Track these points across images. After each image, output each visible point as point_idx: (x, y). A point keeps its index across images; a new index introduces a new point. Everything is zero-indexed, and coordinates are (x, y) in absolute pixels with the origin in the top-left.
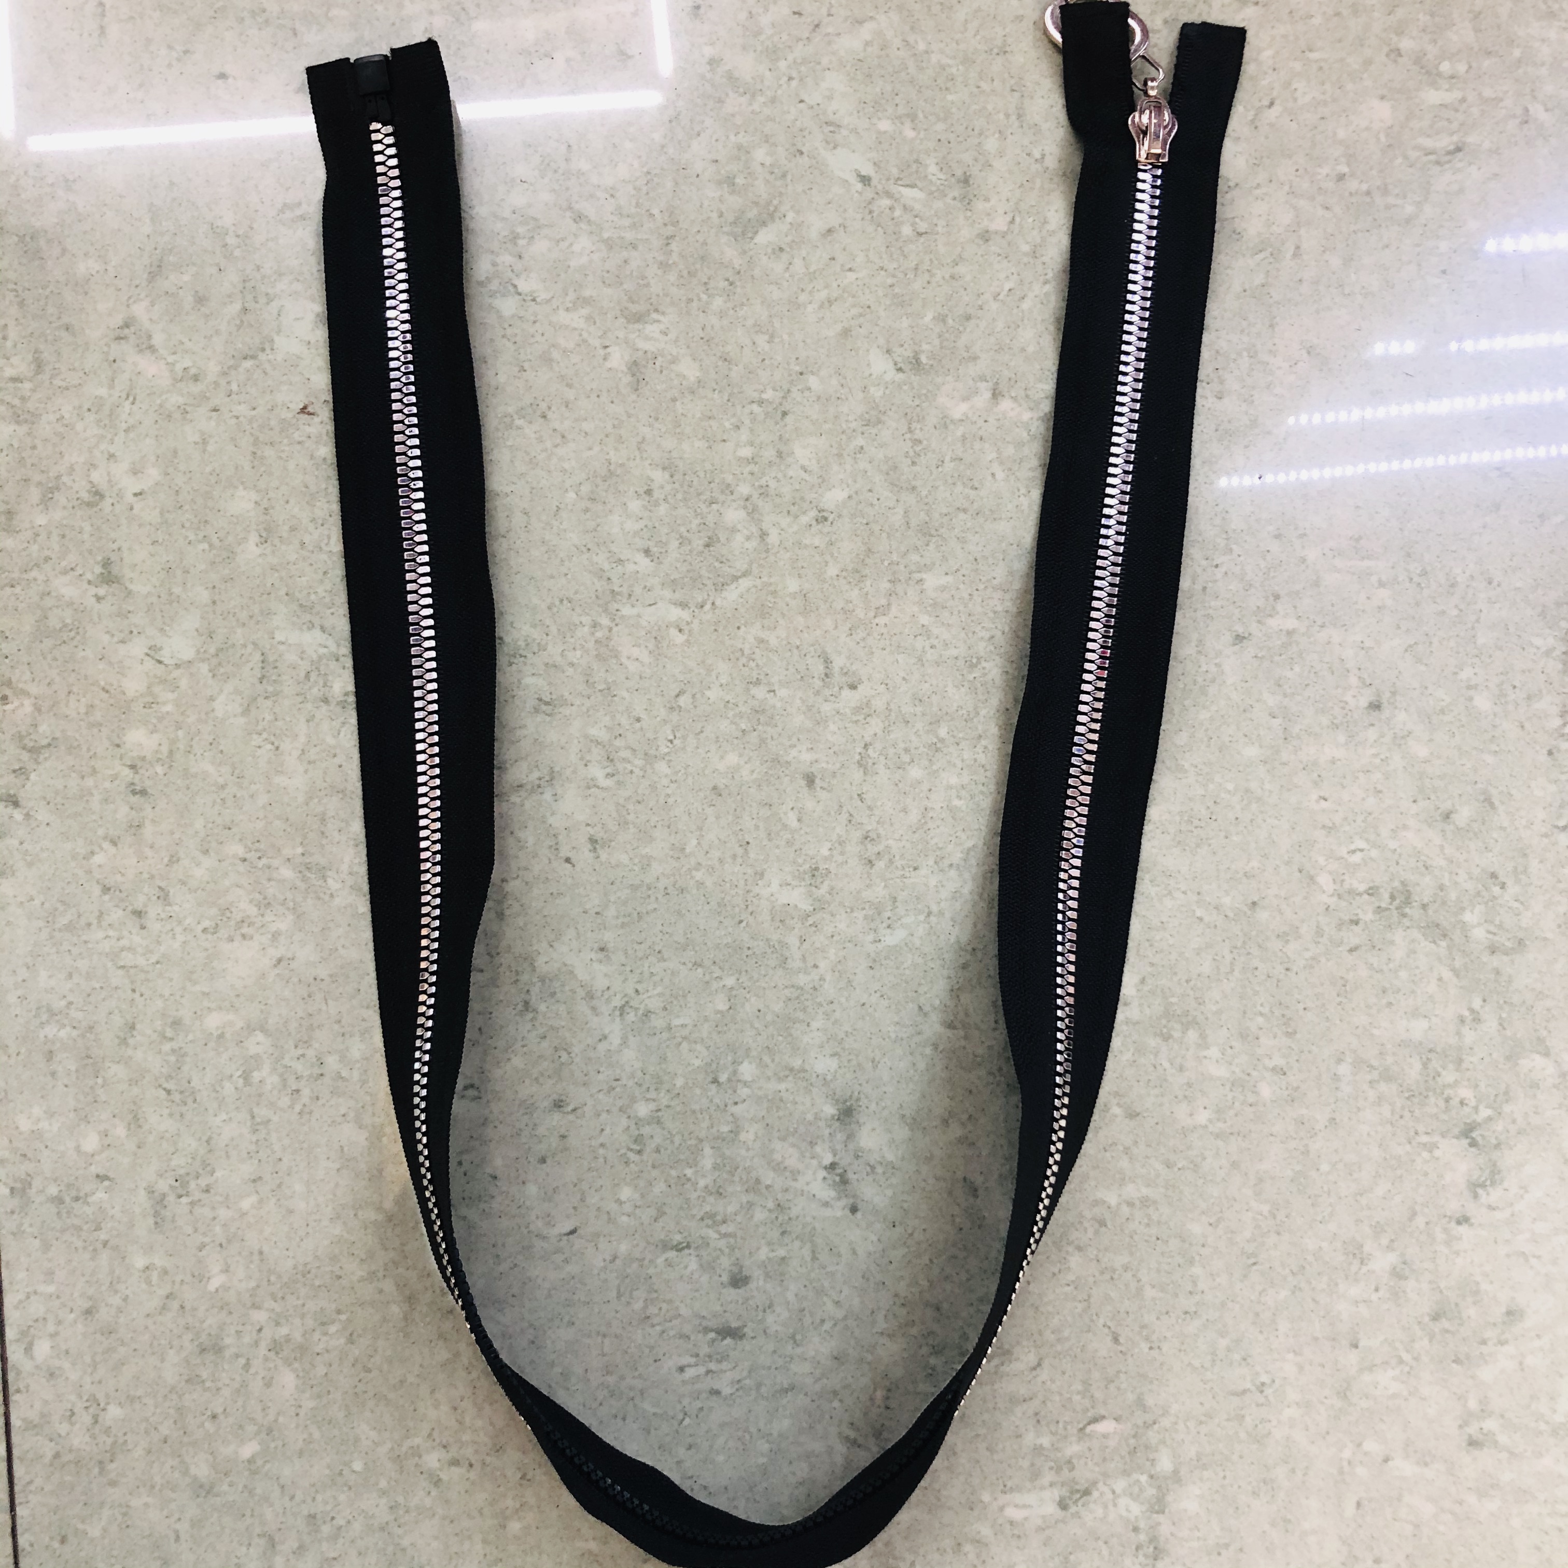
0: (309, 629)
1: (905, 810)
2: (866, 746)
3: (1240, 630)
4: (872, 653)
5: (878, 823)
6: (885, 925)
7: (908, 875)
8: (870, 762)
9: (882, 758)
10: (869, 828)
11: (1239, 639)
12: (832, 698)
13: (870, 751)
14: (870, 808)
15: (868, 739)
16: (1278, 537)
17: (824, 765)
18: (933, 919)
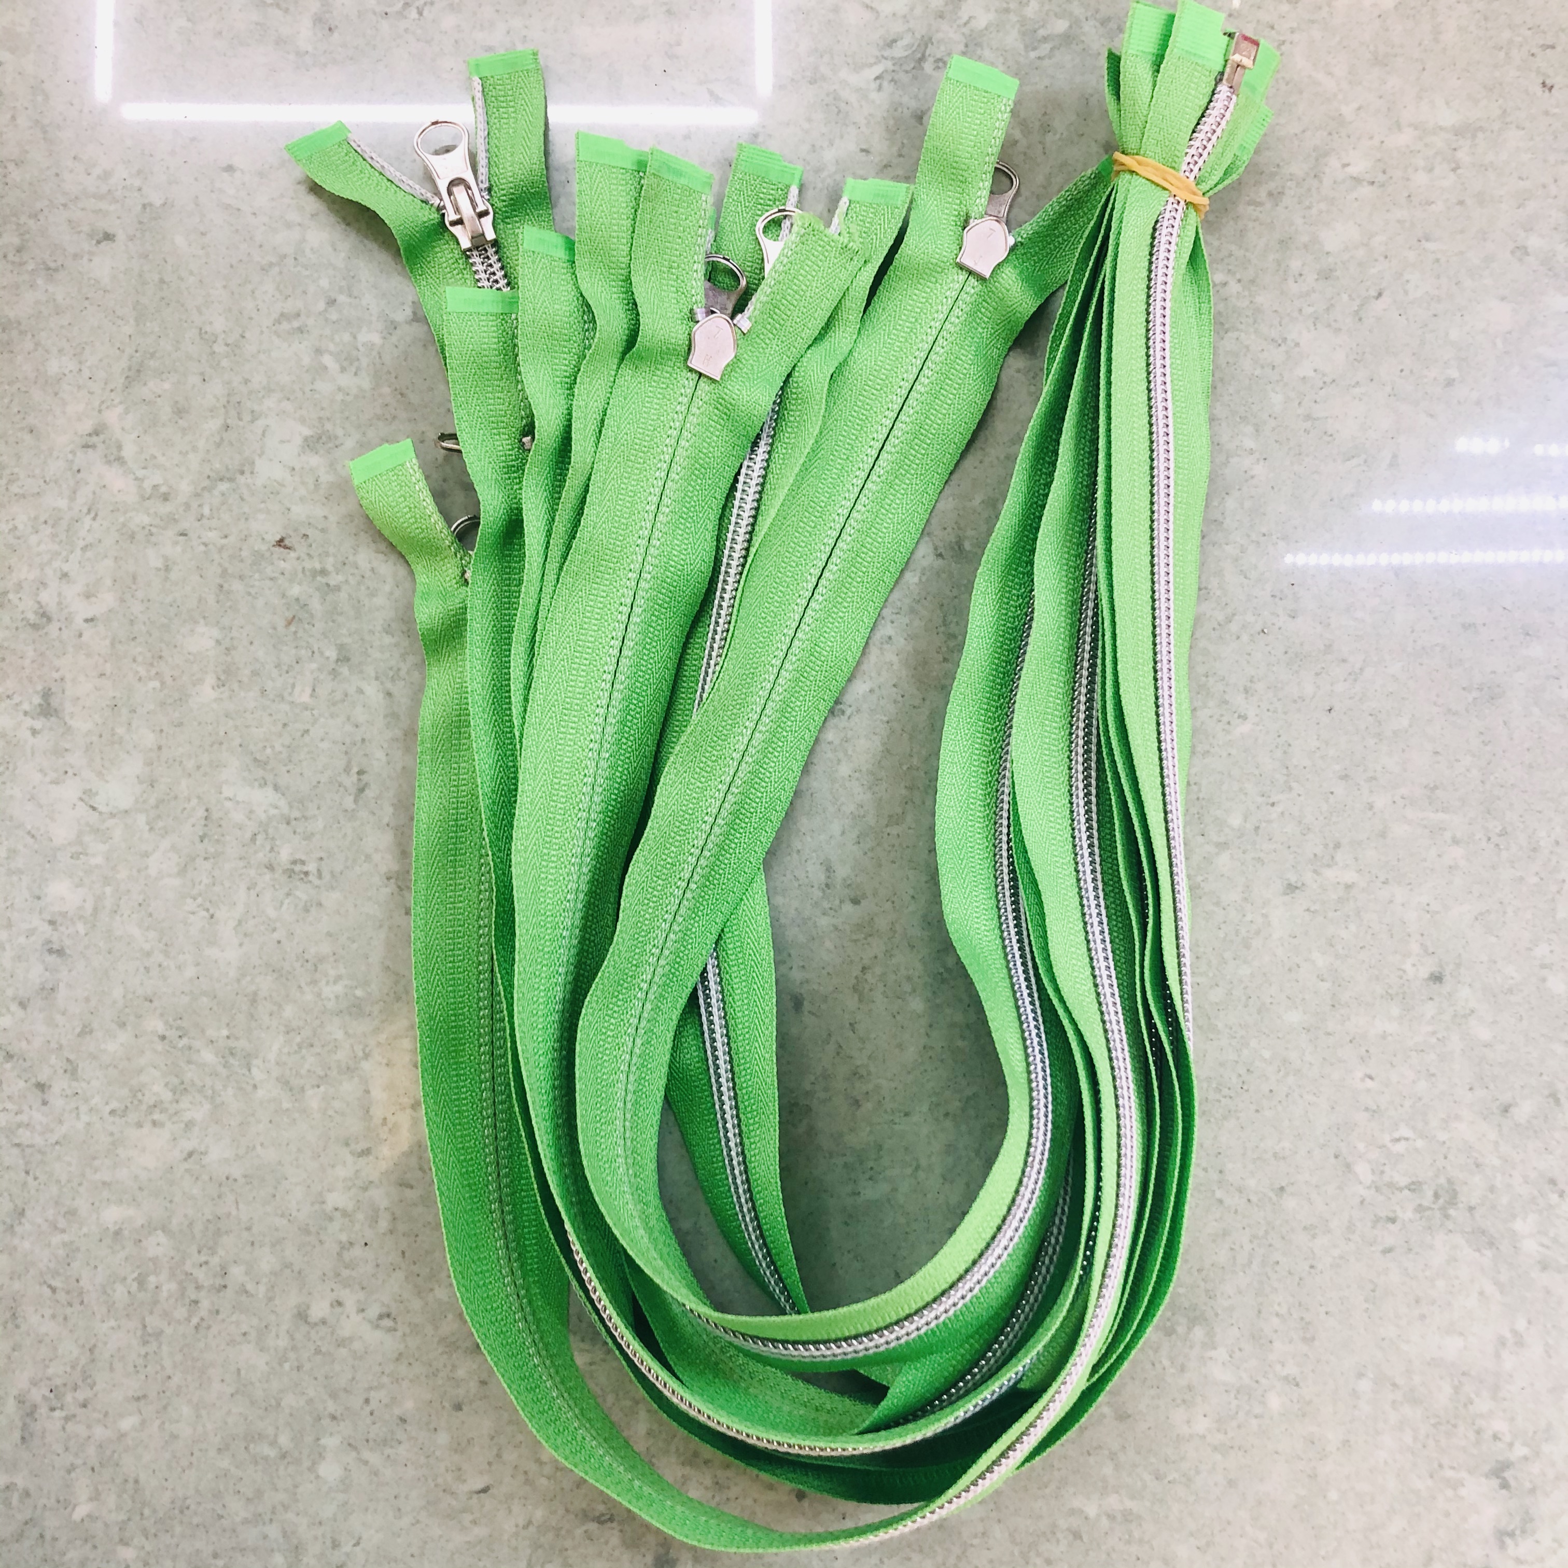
0: (260, 785)
1: (900, 1046)
2: (864, 969)
3: (1293, 879)
4: (880, 866)
5: (870, 1057)
6: (867, 1176)
7: (897, 1121)
8: (867, 987)
9: (880, 985)
10: (859, 1063)
11: (1291, 888)
12: (832, 913)
13: (869, 976)
14: (862, 1040)
15: (866, 962)
16: (1345, 777)
17: (816, 987)
18: (921, 1175)
